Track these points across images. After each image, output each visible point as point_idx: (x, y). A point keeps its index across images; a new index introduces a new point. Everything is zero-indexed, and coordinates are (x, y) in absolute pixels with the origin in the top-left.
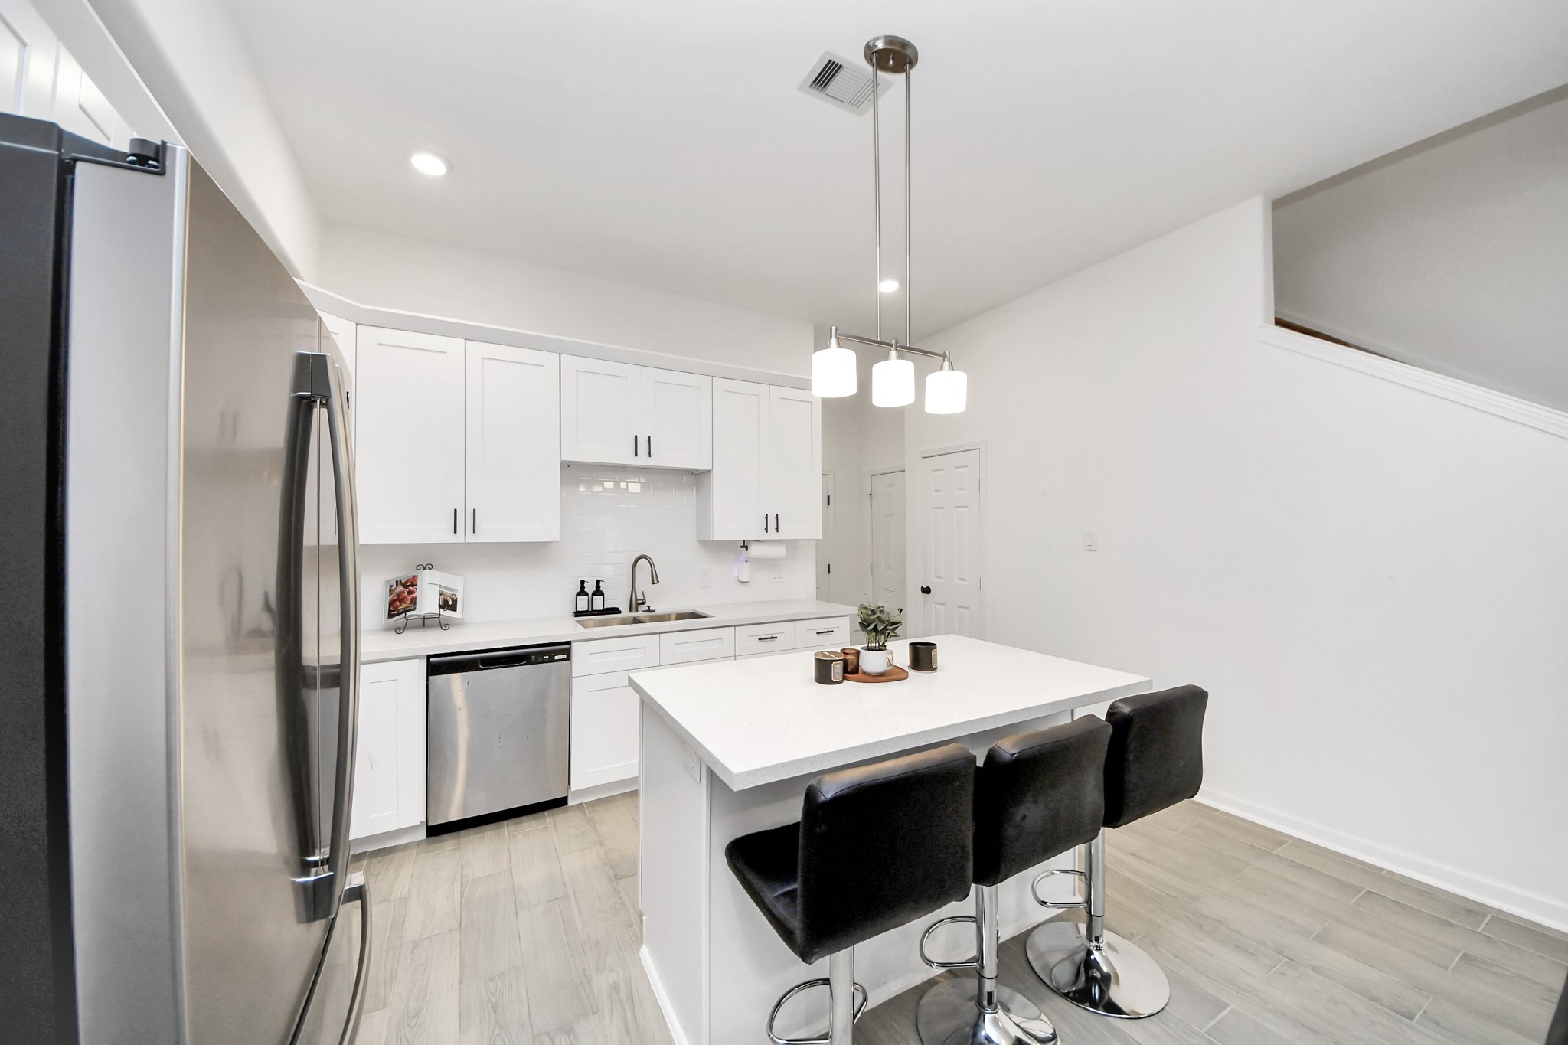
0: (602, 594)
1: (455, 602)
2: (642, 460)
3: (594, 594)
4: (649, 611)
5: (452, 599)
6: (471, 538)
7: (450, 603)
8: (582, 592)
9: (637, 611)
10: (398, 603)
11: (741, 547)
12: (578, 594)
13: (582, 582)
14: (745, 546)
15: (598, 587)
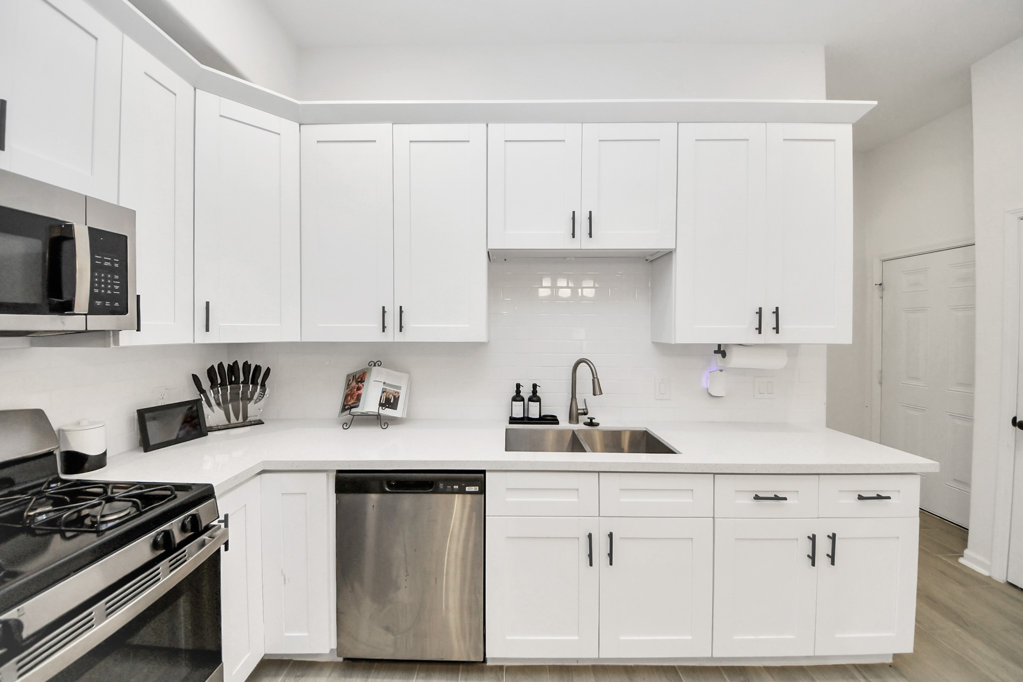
0: (539, 400)
1: (396, 399)
2: (582, 243)
3: (530, 400)
4: (591, 423)
5: (394, 397)
6: (399, 338)
7: (392, 401)
8: (518, 397)
9: (578, 422)
10: (349, 398)
11: (716, 352)
12: (514, 399)
13: (518, 386)
14: (721, 351)
15: (535, 392)
